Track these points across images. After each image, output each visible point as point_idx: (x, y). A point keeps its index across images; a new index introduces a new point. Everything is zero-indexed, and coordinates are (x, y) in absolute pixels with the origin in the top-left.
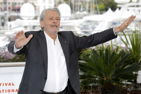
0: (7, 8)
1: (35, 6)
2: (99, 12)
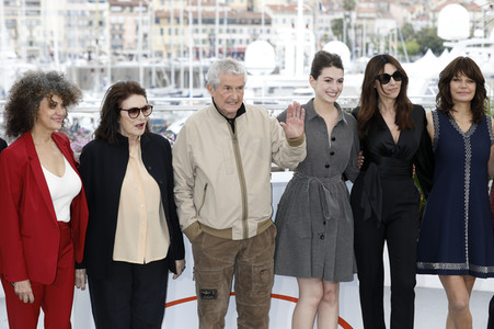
0: (217, 52)
1: (274, 46)
2: (407, 57)
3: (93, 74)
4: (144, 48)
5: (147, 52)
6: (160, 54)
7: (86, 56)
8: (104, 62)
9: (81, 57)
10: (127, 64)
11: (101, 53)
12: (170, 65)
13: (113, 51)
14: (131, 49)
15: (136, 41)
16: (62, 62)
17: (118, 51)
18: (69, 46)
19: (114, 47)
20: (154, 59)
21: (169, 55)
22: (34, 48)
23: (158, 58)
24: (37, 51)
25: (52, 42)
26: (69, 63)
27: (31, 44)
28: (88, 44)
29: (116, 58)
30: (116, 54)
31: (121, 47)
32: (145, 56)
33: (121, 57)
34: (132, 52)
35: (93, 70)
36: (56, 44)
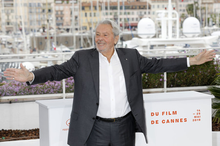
3: (46, 40)
4: (75, 25)
5: (78, 27)
6: (85, 28)
7: (41, 30)
8: (52, 33)
9: (38, 31)
10: (66, 34)
11: (51, 28)
12: (92, 34)
13: (57, 27)
14: (68, 25)
15: (71, 20)
16: (27, 34)
17: (60, 27)
18: (31, 24)
19: (58, 24)
20: (82, 31)
21: (91, 28)
22: (10, 26)
23: (85, 31)
24: (12, 28)
25: (21, 22)
26: (31, 34)
27: (8, 24)
28: (42, 23)
29: (59, 31)
30: (59, 29)
31: (62, 24)
32: (77, 29)
33: (62, 30)
34: (68, 27)
35: (46, 38)
36: (23, 23)
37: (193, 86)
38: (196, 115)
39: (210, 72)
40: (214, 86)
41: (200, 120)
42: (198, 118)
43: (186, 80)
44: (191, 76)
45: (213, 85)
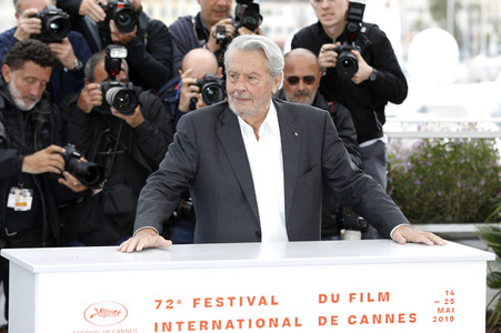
37: (437, 222)
38: (441, 305)
39: (485, 186)
40: (495, 225)
41: (452, 318)
42: (449, 315)
43: (420, 205)
44: (432, 195)
45: (492, 221)
